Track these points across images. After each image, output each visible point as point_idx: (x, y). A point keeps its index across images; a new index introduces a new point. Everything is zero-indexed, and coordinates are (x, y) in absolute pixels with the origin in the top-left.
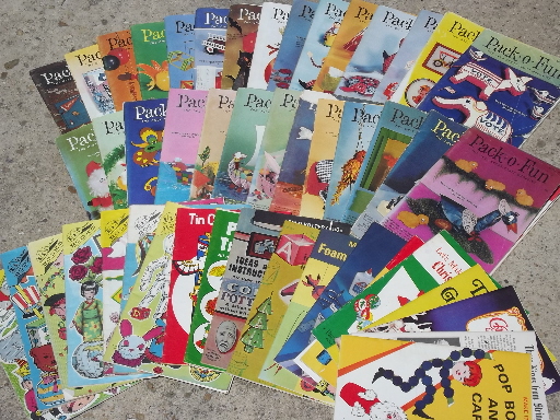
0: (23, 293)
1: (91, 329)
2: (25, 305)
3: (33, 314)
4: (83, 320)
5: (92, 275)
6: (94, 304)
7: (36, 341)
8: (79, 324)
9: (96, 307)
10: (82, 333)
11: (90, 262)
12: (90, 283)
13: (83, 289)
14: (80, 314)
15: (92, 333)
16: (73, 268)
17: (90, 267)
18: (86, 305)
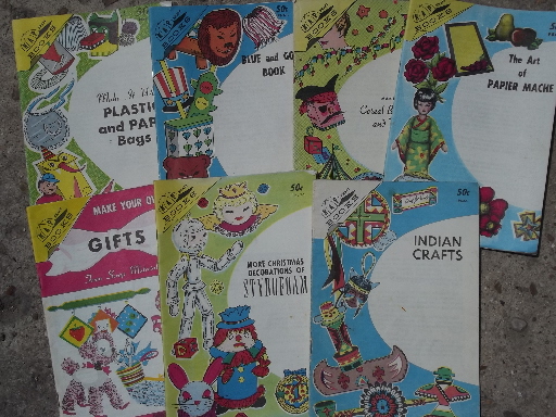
0: (168, 75)
1: (417, 158)
2: (168, 93)
3: (176, 109)
4: (409, 141)
5: (433, 80)
6: (426, 124)
7: (174, 148)
8: (404, 148)
9: (429, 128)
10: (405, 162)
11: (432, 61)
12: (427, 91)
13: (417, 97)
14: (406, 132)
15: (417, 163)
16: (411, 62)
17: (432, 68)
18: (417, 122)
